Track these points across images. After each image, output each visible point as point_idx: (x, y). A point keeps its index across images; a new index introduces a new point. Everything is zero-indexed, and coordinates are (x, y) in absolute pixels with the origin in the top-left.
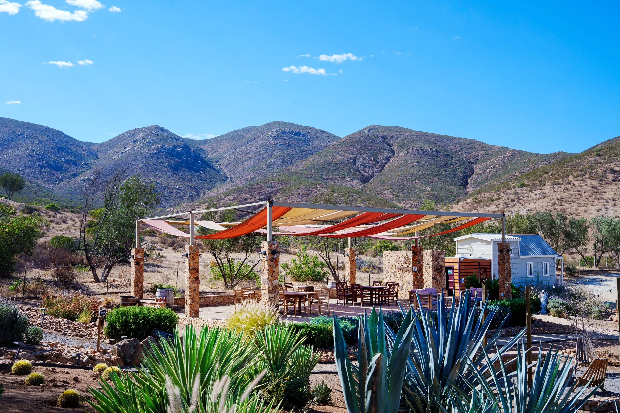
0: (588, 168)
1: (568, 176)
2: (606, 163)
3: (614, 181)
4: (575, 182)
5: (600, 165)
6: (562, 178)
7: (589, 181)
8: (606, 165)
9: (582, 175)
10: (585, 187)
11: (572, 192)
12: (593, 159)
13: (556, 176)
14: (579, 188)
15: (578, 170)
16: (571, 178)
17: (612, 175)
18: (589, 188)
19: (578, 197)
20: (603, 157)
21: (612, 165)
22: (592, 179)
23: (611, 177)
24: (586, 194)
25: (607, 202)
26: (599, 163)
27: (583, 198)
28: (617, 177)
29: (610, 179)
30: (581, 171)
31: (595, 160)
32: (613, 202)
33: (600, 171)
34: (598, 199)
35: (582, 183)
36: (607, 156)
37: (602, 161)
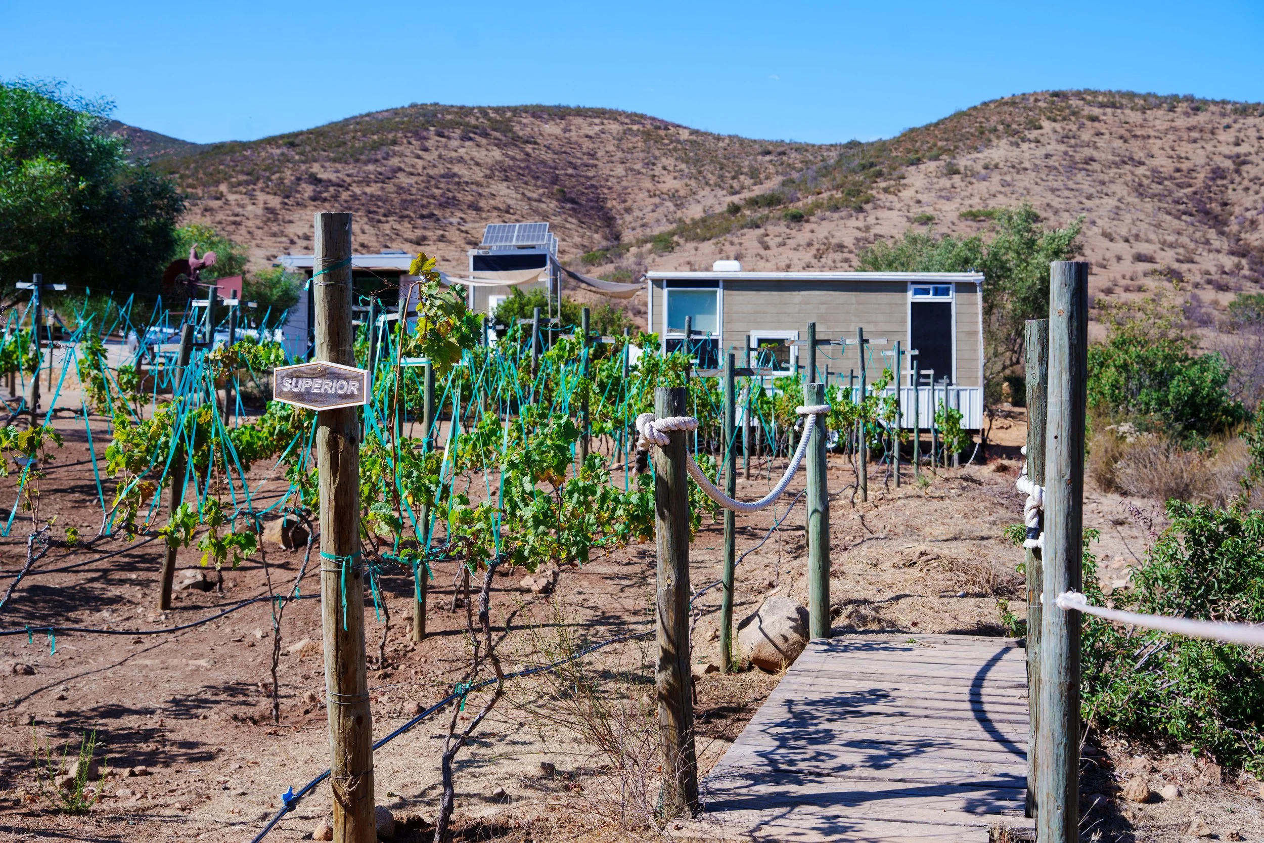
0: (265, 170)
1: (217, 183)
2: (304, 162)
3: (314, 199)
4: (232, 197)
5: (290, 165)
6: (204, 186)
7: (261, 197)
8: (303, 167)
9: (247, 183)
10: (250, 208)
11: (220, 216)
12: (278, 152)
13: (190, 181)
14: (239, 210)
15: (242, 172)
16: (223, 188)
17: (312, 187)
18: (259, 211)
19: (231, 228)
20: (298, 149)
21: (316, 168)
22: (268, 193)
23: (308, 190)
24: (250, 223)
25: (292, 242)
26: (288, 161)
27: (243, 230)
28: (320, 192)
29: (306, 195)
30: (248, 174)
31: (283, 154)
32: (305, 243)
33: (289, 176)
34: (274, 235)
35: (246, 200)
36: (308, 148)
37: (297, 157)
